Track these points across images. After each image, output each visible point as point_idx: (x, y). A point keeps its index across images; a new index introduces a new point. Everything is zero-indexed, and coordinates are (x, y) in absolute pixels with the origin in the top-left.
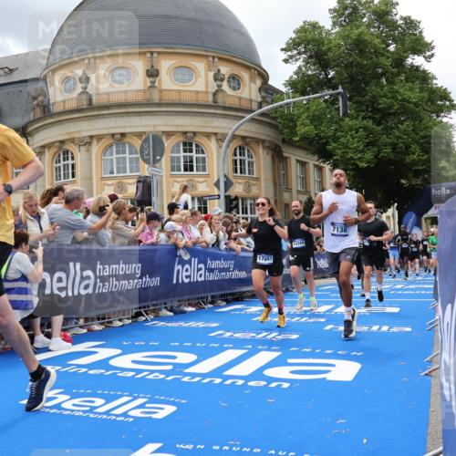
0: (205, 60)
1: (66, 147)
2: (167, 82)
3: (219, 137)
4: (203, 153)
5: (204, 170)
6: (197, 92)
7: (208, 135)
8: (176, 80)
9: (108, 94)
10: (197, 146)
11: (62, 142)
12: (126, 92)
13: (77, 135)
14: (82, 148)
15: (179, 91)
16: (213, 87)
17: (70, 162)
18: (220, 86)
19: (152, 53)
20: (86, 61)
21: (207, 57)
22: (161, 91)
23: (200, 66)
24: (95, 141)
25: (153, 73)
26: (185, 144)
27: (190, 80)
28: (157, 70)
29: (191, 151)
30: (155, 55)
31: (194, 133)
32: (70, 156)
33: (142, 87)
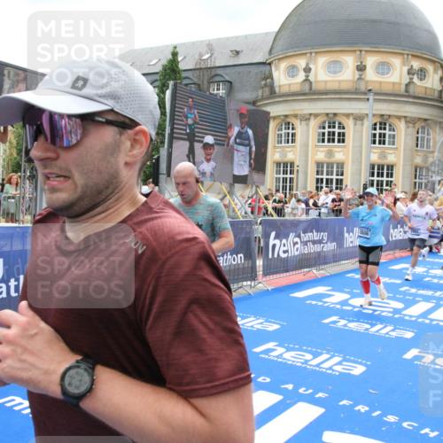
0: (401, 57)
1: (288, 120)
2: (371, 75)
3: (408, 119)
4: (394, 130)
5: (394, 144)
6: (394, 83)
7: (399, 118)
8: (378, 73)
9: (326, 82)
10: (390, 125)
11: (286, 116)
12: (340, 82)
13: (299, 112)
14: (303, 123)
15: (381, 83)
16: (406, 80)
17: (290, 131)
18: (411, 79)
19: (361, 51)
20: (308, 55)
21: (403, 54)
22: (367, 82)
23: (396, 61)
24: (312, 118)
25: (361, 68)
26: (381, 124)
27: (388, 73)
28: (365, 66)
29: (385, 129)
30: (363, 53)
31: (389, 116)
32: (291, 127)
33: (351, 78)
